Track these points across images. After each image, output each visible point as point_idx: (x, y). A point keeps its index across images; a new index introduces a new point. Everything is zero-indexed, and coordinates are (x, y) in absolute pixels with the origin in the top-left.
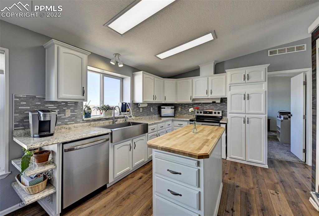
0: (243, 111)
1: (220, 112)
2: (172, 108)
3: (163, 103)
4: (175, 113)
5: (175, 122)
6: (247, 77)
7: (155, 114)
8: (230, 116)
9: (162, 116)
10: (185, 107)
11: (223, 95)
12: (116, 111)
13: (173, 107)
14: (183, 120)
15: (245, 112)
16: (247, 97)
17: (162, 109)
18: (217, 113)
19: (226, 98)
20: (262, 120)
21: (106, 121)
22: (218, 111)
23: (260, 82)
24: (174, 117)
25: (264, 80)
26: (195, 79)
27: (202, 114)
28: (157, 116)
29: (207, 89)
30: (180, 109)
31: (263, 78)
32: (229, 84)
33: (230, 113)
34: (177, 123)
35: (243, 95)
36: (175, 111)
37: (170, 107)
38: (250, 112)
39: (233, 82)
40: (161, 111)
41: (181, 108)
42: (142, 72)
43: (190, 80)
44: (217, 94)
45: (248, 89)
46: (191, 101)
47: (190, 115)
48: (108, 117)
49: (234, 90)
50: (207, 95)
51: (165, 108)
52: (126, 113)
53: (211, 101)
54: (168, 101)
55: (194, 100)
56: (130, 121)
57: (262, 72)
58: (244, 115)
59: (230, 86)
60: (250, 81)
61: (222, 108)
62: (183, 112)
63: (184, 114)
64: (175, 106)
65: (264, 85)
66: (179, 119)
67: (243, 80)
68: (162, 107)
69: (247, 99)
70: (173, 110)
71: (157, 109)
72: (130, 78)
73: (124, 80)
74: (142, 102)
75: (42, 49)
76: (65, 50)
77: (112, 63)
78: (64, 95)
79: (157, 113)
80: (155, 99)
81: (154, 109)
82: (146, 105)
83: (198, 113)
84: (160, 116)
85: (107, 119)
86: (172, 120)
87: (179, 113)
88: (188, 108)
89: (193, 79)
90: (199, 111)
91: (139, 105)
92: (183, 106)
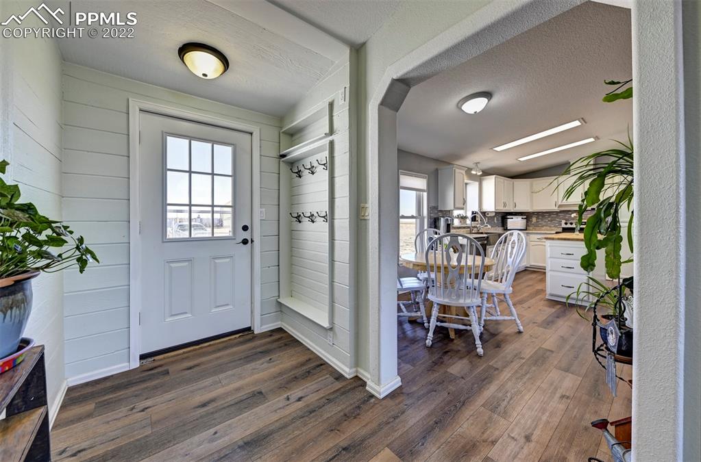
3: (512, 211)
4: (527, 225)
5: (531, 236)
7: (498, 226)
9: (508, 228)
10: (543, 216)
12: (468, 220)
13: (525, 217)
17: (509, 220)
24: (526, 230)
26: (562, 179)
27: (573, 226)
30: (534, 220)
34: (534, 237)
36: (527, 222)
37: (521, 217)
40: (507, 223)
41: (537, 218)
42: (495, 176)
48: (463, 226)
51: (512, 218)
52: (476, 222)
54: (519, 209)
55: (560, 206)
62: (540, 224)
63: (543, 227)
64: (527, 216)
66: (536, 232)
68: (508, 217)
70: (525, 220)
71: (500, 219)
72: (477, 183)
73: (468, 186)
74: (494, 210)
75: (437, 170)
76: (457, 170)
77: (473, 172)
78: (457, 206)
79: (500, 224)
80: (505, 206)
81: (497, 220)
82: (494, 214)
83: (566, 224)
84: (504, 230)
85: (464, 228)
86: (527, 233)
87: (533, 225)
88: (549, 218)
89: (560, 179)
90: (569, 221)
91: (488, 214)
92: (540, 214)
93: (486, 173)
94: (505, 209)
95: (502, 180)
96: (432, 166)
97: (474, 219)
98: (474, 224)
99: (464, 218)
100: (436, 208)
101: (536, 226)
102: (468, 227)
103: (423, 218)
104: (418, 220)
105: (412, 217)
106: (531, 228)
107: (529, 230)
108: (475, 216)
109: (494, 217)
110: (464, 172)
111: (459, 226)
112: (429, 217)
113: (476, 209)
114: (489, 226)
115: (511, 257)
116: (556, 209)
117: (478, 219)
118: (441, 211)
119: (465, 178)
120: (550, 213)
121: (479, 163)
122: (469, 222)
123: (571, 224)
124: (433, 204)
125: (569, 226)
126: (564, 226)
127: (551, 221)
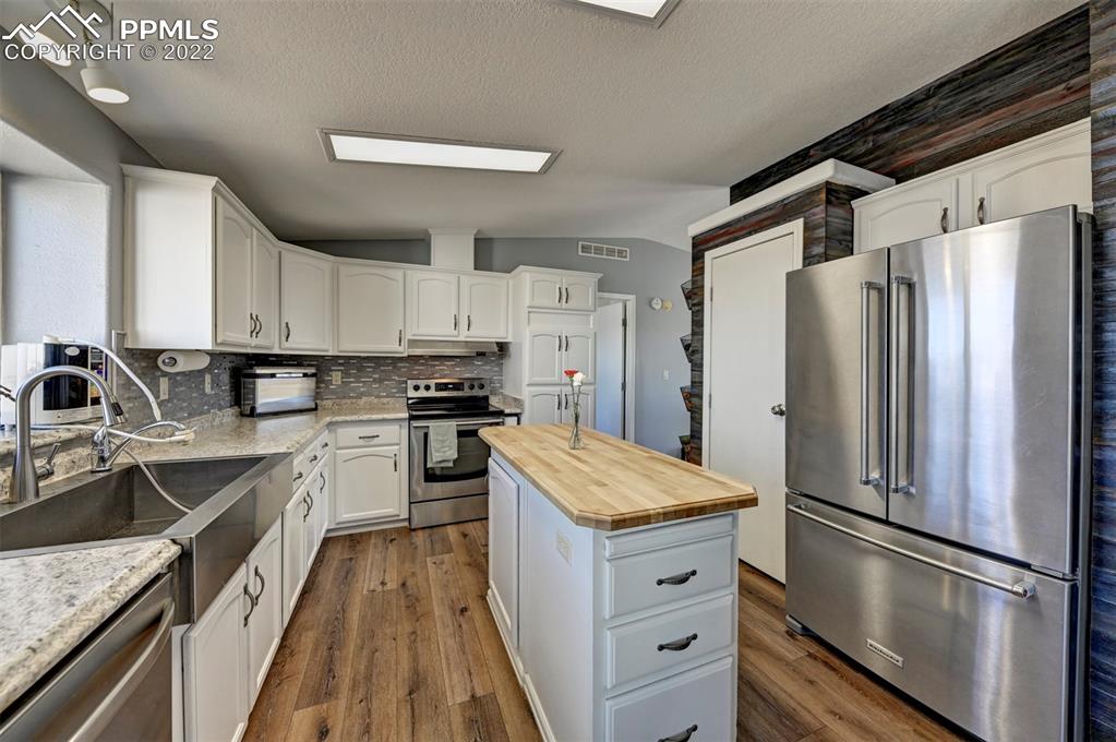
0: (556, 378)
2: (305, 375)
3: (276, 351)
4: (317, 395)
6: (564, 296)
7: (220, 408)
8: (530, 392)
9: (259, 411)
10: (361, 369)
11: (500, 335)
13: (312, 371)
14: (384, 420)
15: (559, 381)
17: (259, 382)
18: (476, 387)
20: (590, 397)
23: (588, 312)
24: (315, 410)
26: (415, 272)
27: (433, 393)
28: (228, 415)
29: (454, 312)
30: (336, 378)
31: (591, 302)
32: (528, 304)
33: (529, 385)
34: (349, 434)
35: (558, 340)
36: (317, 383)
37: (298, 372)
39: (535, 303)
40: (254, 391)
41: (346, 374)
43: (396, 271)
44: (486, 332)
45: (566, 325)
46: (402, 348)
47: (385, 400)
50: (456, 333)
51: (273, 376)
54: (298, 345)
57: (590, 288)
58: (558, 389)
59: (529, 312)
61: (489, 371)
62: (353, 390)
63: (359, 396)
64: (316, 366)
65: (592, 318)
66: (354, 418)
67: (557, 298)
69: (564, 348)
70: (311, 382)
71: (225, 378)
74: (209, 346)
79: (227, 397)
80: (255, 332)
81: (216, 383)
82: (206, 361)
83: (416, 388)
84: (242, 415)
87: (333, 392)
88: (373, 372)
89: (409, 273)
90: (422, 383)
91: (174, 361)
92: (355, 364)
94: (254, 341)
106: (328, 403)
107: (326, 412)
108: (76, 379)
109: (201, 372)
116: (399, 351)
120: (378, 361)
123: (427, 388)
125: (422, 393)
126: (412, 393)
127: (380, 381)
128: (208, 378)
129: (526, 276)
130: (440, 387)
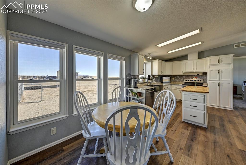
0: (218, 79)
1: (202, 80)
2: (169, 78)
3: (165, 75)
4: (170, 81)
5: (172, 86)
6: (220, 61)
7: (159, 82)
8: (209, 82)
9: (163, 82)
10: (177, 77)
11: (204, 70)
13: (170, 77)
14: (178, 85)
15: (219, 80)
16: (220, 72)
18: (199, 81)
19: (207, 73)
20: (230, 84)
21: (144, 84)
22: (200, 80)
23: (229, 64)
24: (170, 83)
25: (231, 62)
26: (185, 62)
27: (189, 82)
29: (193, 67)
30: (173, 79)
31: (230, 61)
32: (209, 64)
34: (173, 86)
35: (218, 71)
36: (170, 80)
37: (168, 78)
38: (222, 80)
39: (211, 64)
40: (162, 80)
41: (175, 78)
42: (158, 60)
43: (182, 62)
44: (200, 70)
45: (221, 68)
46: (183, 74)
47: (181, 82)
48: (144, 82)
49: (212, 68)
50: (193, 71)
51: (165, 78)
52: (150, 80)
53: (196, 74)
54: (167, 74)
55: (184, 73)
56: (153, 84)
57: (230, 58)
58: (219, 82)
59: (209, 66)
60: (222, 63)
61: (203, 78)
62: (176, 80)
63: (177, 81)
64: (171, 77)
65: (231, 65)
66: (174, 84)
67: (218, 62)
68: (163, 77)
69: (220, 73)
71: (160, 78)
72: (150, 63)
73: (146, 64)
74: (157, 75)
75: (131, 56)
76: (140, 56)
77: (148, 58)
78: (140, 73)
80: (162, 73)
81: (159, 79)
82: (157, 76)
83: (186, 81)
85: (144, 83)
86: (171, 85)
87: (173, 81)
88: (179, 78)
89: (184, 62)
90: (187, 80)
91: (155, 76)
92: (176, 77)
93: (154, 58)
94: (162, 74)
95: (161, 62)
96: (128, 54)
97: (149, 79)
98: (149, 81)
99: (144, 78)
100: (130, 74)
101: (174, 81)
102: (146, 83)
103: (123, 79)
104: (121, 80)
105: (117, 79)
106: (172, 82)
107: (171, 83)
108: (149, 78)
109: (157, 77)
110: (143, 57)
111: (142, 82)
112: (126, 79)
113: (150, 74)
114: (155, 82)
115: (165, 107)
116: (182, 74)
117: (151, 78)
118: (133, 76)
119: (144, 60)
120: (180, 76)
121: (151, 53)
122: (146, 80)
123: (188, 81)
124: (128, 72)
125: (187, 81)
126: (185, 81)
127: (180, 79)
128: (158, 78)
129: (208, 59)
130: (191, 81)
